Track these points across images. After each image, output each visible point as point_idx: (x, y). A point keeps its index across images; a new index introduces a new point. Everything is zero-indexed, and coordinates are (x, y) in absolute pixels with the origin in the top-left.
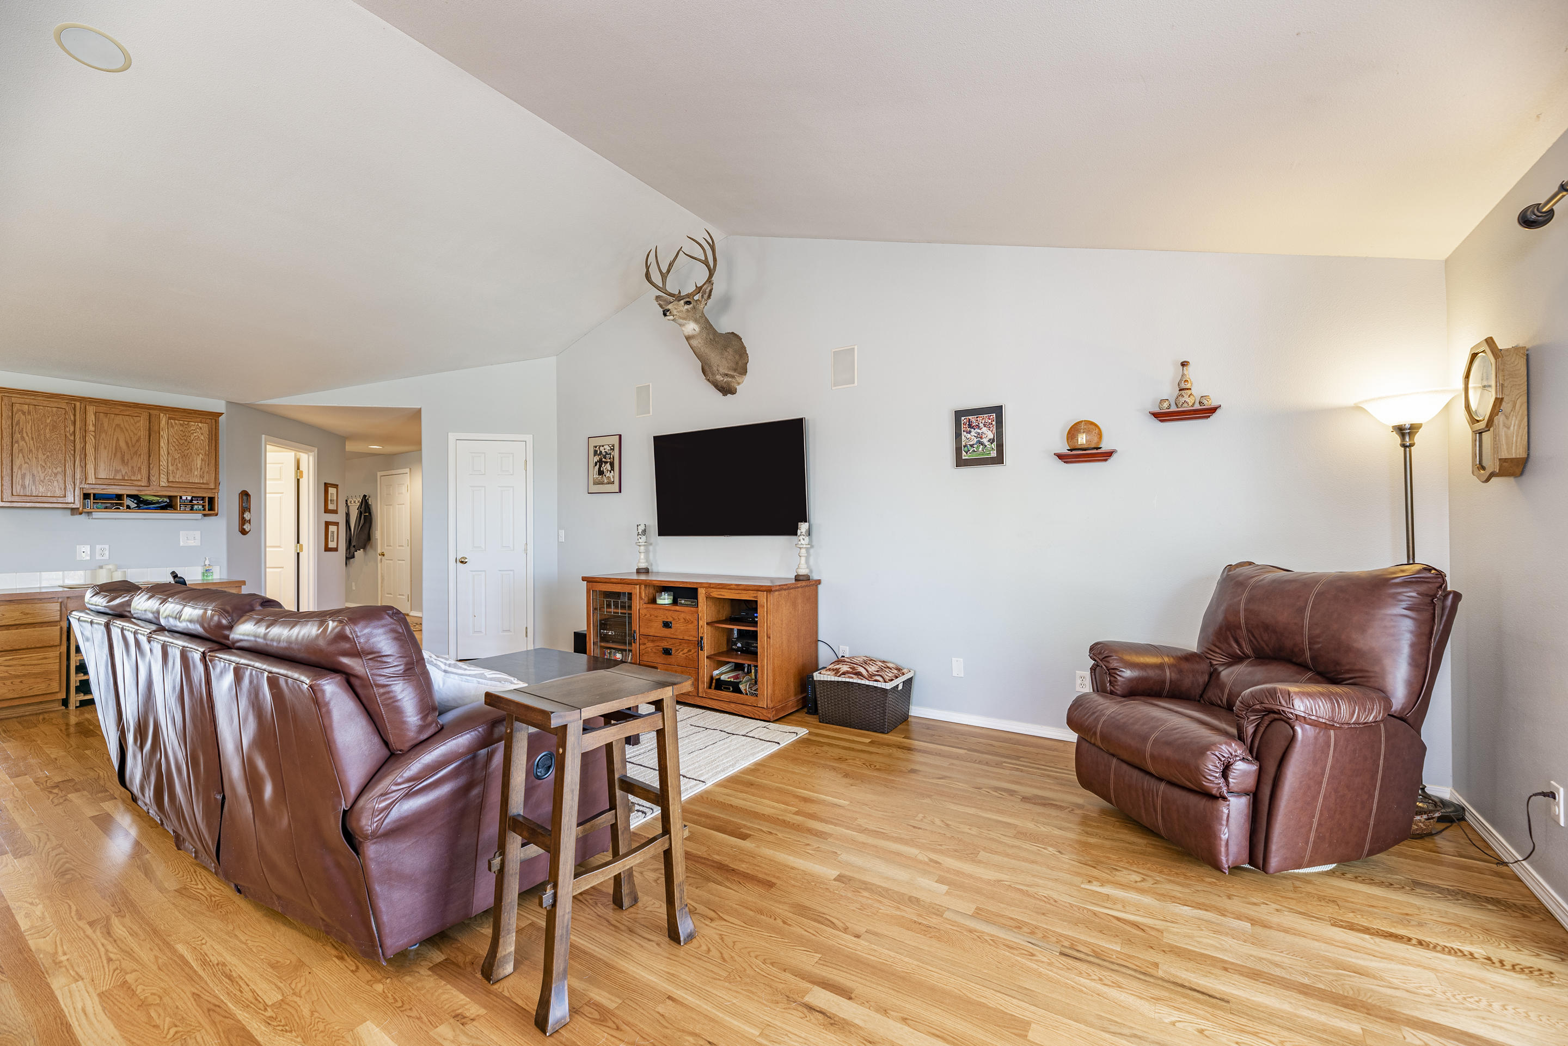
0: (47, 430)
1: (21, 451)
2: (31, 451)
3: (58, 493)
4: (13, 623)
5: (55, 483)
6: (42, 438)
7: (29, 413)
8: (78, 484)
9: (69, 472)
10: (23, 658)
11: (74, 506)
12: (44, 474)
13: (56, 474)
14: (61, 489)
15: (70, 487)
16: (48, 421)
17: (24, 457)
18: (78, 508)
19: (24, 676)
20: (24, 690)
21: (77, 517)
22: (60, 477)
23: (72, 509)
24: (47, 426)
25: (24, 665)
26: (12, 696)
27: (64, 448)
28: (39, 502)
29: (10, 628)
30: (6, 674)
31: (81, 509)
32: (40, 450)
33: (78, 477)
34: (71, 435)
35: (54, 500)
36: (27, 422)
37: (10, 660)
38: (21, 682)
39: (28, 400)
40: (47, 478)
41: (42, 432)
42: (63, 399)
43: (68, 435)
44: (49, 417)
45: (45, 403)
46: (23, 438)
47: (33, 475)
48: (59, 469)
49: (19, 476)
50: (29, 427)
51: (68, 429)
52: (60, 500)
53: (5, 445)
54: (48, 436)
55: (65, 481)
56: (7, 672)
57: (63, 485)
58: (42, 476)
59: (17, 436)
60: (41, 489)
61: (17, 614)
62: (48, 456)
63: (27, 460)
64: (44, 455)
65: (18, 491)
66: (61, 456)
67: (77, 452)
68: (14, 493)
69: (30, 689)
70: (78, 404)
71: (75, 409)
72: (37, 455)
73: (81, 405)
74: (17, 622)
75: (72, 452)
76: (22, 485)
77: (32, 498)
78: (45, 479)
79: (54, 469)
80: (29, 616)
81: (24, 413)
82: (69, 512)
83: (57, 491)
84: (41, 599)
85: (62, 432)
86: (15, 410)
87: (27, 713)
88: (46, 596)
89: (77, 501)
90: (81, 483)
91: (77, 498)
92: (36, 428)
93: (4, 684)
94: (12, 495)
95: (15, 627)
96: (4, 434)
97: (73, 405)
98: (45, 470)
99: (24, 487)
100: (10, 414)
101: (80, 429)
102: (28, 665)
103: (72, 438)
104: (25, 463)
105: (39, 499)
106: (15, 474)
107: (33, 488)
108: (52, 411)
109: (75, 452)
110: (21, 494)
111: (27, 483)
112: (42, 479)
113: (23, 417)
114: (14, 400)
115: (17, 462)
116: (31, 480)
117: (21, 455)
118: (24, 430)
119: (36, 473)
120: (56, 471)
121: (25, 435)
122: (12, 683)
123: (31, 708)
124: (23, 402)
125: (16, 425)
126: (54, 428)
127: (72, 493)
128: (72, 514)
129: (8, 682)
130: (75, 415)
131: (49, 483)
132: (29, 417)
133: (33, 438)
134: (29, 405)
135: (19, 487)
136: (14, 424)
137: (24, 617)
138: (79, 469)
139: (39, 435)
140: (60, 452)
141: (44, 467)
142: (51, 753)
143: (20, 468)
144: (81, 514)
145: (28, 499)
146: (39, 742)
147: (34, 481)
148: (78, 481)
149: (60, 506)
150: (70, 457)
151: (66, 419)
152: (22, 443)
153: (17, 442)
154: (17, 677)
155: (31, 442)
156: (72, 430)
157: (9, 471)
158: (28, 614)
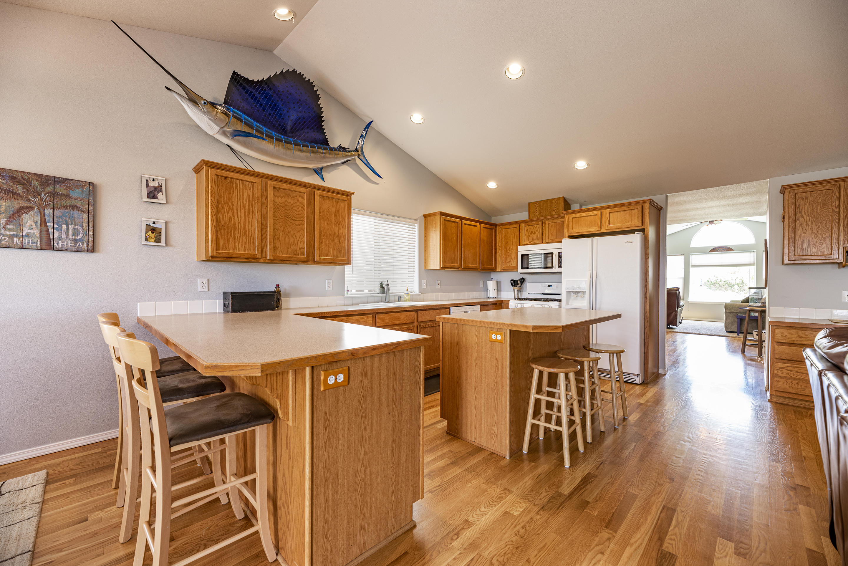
0: (819, 208)
1: (801, 225)
2: (807, 224)
3: (826, 252)
4: (792, 342)
5: (824, 245)
6: (815, 214)
7: (806, 198)
8: (842, 244)
9: (835, 236)
10: (799, 367)
11: (838, 261)
12: (816, 239)
13: (825, 239)
14: (828, 249)
15: (835, 247)
16: (820, 201)
17: (802, 229)
18: (842, 263)
19: (799, 379)
20: (799, 390)
21: (842, 269)
22: (828, 241)
23: (839, 263)
24: (819, 204)
25: (799, 372)
26: (791, 391)
27: (831, 219)
28: (813, 260)
29: (791, 345)
30: (788, 376)
31: (844, 263)
32: (814, 222)
33: (842, 239)
34: (836, 208)
35: (823, 257)
36: (805, 204)
37: (790, 366)
38: (797, 383)
39: (805, 189)
40: (818, 242)
41: (815, 210)
42: (832, 182)
43: (834, 208)
44: (820, 198)
45: (817, 189)
46: (802, 216)
47: (809, 241)
48: (827, 235)
49: (800, 242)
50: (806, 208)
51: (834, 204)
52: (828, 257)
53: (791, 223)
54: (819, 211)
55: (832, 243)
56: (788, 374)
57: (830, 246)
58: (815, 240)
59: (799, 215)
60: (814, 250)
61: (795, 337)
62: (819, 226)
63: (805, 231)
64: (816, 225)
65: (799, 252)
66: (828, 225)
67: (841, 220)
68: (796, 254)
69: (803, 390)
70: (842, 183)
71: (839, 188)
72: (812, 227)
73: (844, 184)
74: (795, 342)
75: (837, 221)
76: (801, 249)
77: (808, 257)
78: (817, 242)
79: (824, 235)
80: (802, 339)
81: (803, 199)
82: (837, 266)
83: (826, 251)
84: (811, 328)
85: (830, 207)
86: (797, 197)
87: (802, 406)
88: (815, 327)
89: (841, 257)
90: (844, 243)
91: (841, 255)
92: (811, 208)
93: (787, 382)
94: (795, 255)
95: (794, 345)
96: (790, 215)
97: (838, 185)
98: (817, 237)
99: (802, 249)
100: (794, 201)
101: (844, 202)
102: (802, 373)
103: (837, 210)
104: (804, 233)
105: (813, 258)
106: (797, 241)
107: (809, 250)
108: (822, 194)
109: (839, 220)
110: (801, 254)
111: (804, 246)
112: (815, 243)
113: (802, 202)
114: (796, 191)
115: (798, 233)
116: (807, 244)
117: (801, 228)
118: (803, 210)
119: (810, 239)
120: (825, 237)
121: (803, 213)
122: (791, 382)
123: (804, 403)
124: (802, 192)
125: (798, 208)
126: (824, 205)
127: (837, 251)
128: (839, 268)
129: (789, 381)
130: (839, 192)
131: (820, 245)
132: (807, 201)
133: (809, 215)
134: (806, 192)
135: (799, 250)
136: (797, 207)
137: (800, 339)
138: (842, 233)
139: (813, 212)
140: (828, 222)
141: (816, 234)
142: (804, 450)
143: (800, 237)
144: (844, 267)
145: (805, 258)
146: (800, 435)
147: (809, 245)
148: (842, 241)
149: (828, 261)
150: (835, 225)
151: (832, 196)
152: (801, 220)
153: (798, 219)
154: (795, 379)
155: (808, 218)
156: (837, 203)
157: (793, 240)
158: (802, 337)
